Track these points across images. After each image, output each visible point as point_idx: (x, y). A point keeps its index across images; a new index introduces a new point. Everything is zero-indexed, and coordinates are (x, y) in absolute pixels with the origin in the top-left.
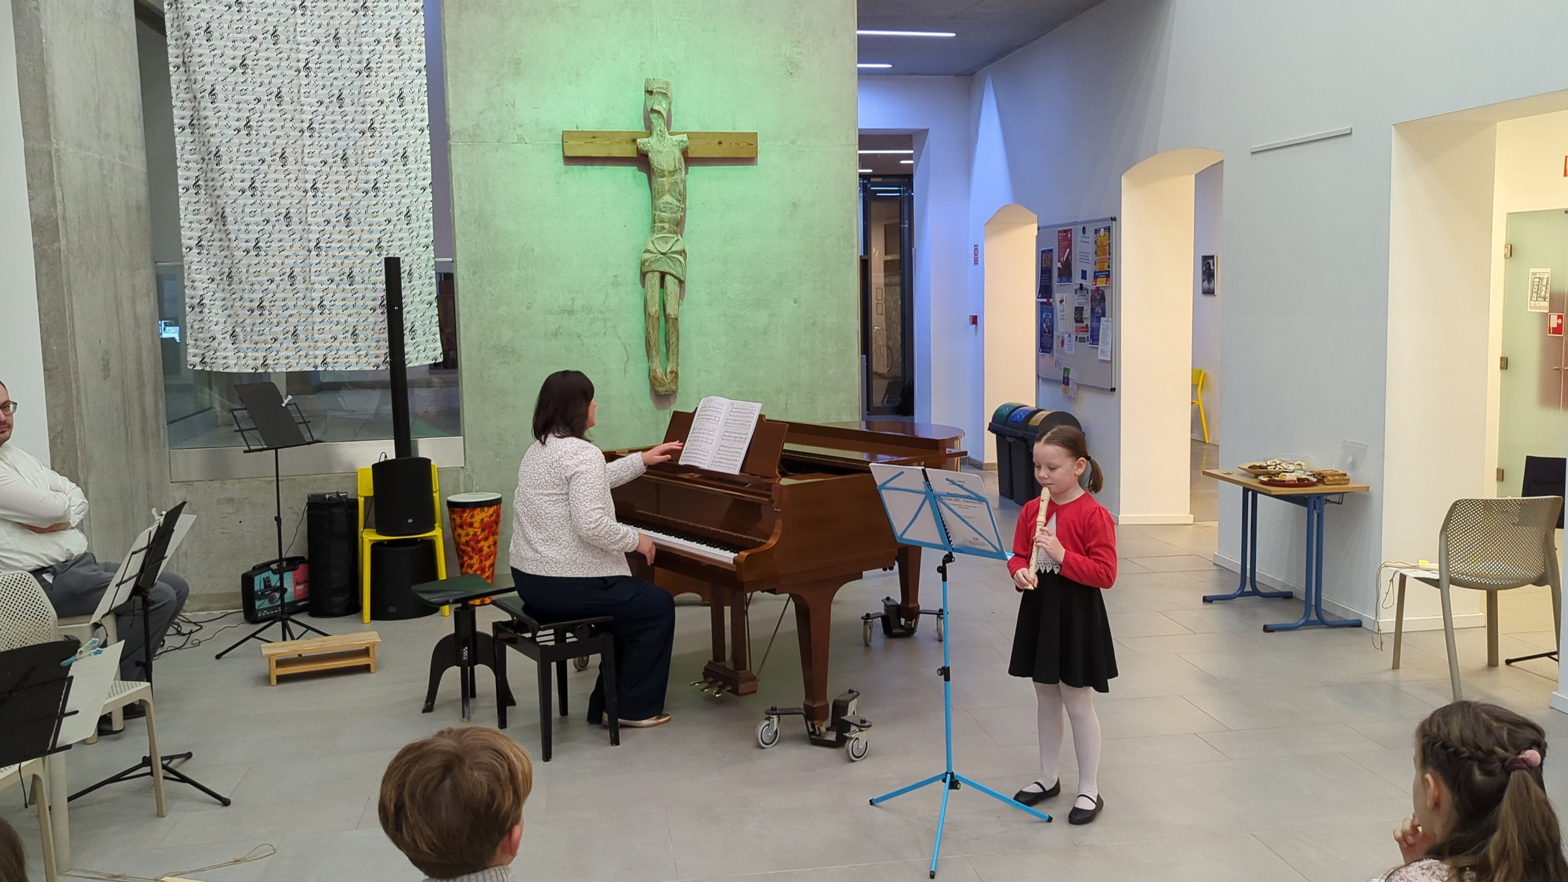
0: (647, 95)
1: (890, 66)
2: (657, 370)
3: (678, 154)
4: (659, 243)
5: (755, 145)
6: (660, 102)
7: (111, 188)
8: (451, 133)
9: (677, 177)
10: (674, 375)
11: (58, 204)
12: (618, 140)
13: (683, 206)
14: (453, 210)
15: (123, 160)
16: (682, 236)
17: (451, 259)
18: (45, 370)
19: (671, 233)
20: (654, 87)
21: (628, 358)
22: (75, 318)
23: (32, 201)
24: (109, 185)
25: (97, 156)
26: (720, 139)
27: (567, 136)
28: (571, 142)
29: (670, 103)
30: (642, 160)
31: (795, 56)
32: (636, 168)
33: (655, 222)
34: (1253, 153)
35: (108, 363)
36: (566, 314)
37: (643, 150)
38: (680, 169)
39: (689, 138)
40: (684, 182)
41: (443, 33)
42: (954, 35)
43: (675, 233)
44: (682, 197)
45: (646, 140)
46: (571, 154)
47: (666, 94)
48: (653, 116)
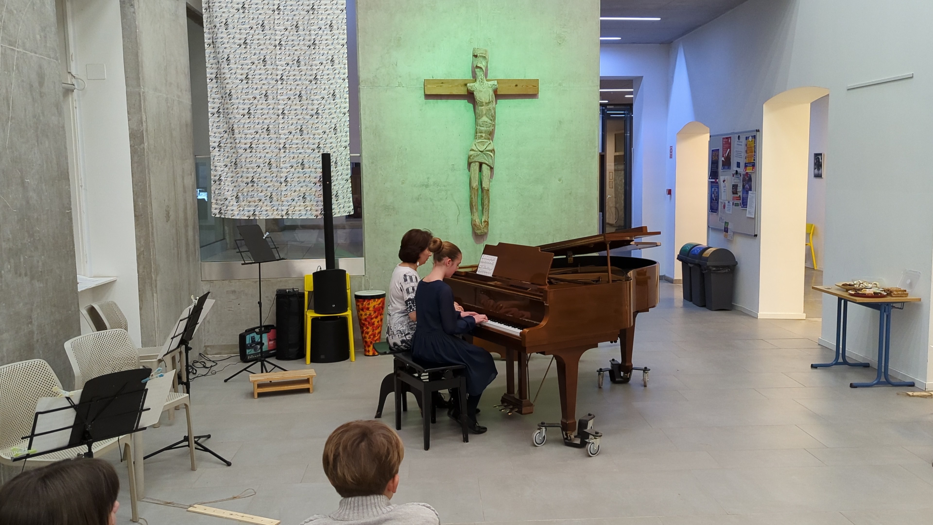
0: (474, 58)
1: (620, 38)
2: (476, 220)
3: (491, 93)
4: (479, 146)
5: (537, 87)
6: (482, 62)
7: (172, 113)
8: (360, 81)
9: (490, 106)
10: (486, 223)
11: (144, 123)
12: (456, 84)
13: (494, 123)
14: (361, 126)
15: (179, 98)
16: (492, 141)
17: (359, 155)
18: (135, 216)
19: (486, 139)
20: (478, 53)
21: (459, 213)
22: (152, 187)
23: (130, 121)
24: (171, 112)
25: (164, 95)
26: (517, 83)
27: (427, 82)
28: (429, 86)
29: (487, 62)
30: (470, 96)
31: (563, 33)
32: (466, 101)
33: (477, 133)
34: (848, 90)
35: (169, 213)
36: (424, 187)
37: (471, 90)
38: (492, 101)
39: (498, 83)
40: (494, 109)
41: (357, 23)
42: (659, 19)
43: (489, 139)
44: (493, 118)
45: (473, 84)
46: (429, 93)
47: (485, 57)
48: (477, 70)
